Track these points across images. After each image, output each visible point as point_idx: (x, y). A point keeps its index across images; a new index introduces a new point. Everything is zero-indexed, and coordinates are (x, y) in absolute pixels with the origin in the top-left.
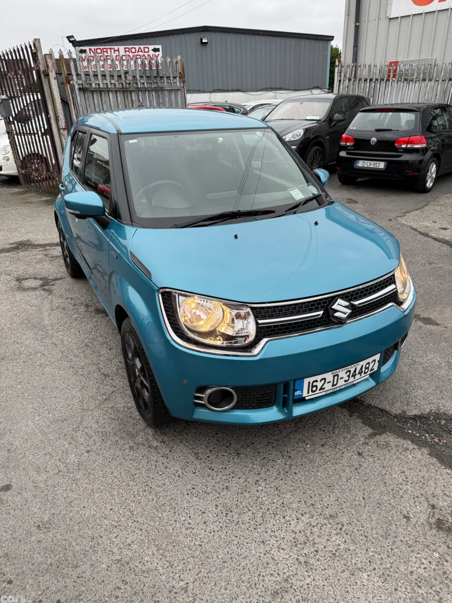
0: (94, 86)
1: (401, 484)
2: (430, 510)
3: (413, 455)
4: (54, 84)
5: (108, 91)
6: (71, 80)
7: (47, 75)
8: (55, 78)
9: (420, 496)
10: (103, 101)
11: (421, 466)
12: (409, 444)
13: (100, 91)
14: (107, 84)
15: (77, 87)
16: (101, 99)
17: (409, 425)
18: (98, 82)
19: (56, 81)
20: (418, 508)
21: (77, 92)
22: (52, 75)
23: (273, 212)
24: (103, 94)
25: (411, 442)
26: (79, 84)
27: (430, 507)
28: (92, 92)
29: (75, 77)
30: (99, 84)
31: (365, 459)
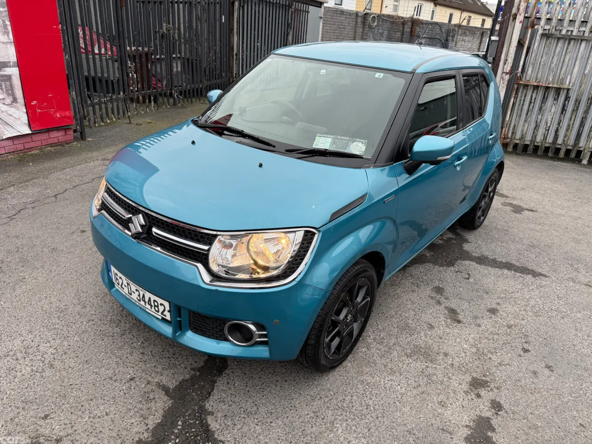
0: (564, 32)
1: (90, 413)
2: (55, 438)
3: (135, 424)
4: (518, 26)
5: (582, 40)
6: (536, 25)
7: (515, 18)
8: (521, 22)
9: (74, 429)
10: (568, 51)
11: (119, 430)
12: (154, 420)
13: (569, 39)
14: (584, 32)
15: (540, 32)
16: (567, 49)
17: (192, 422)
18: (572, 29)
19: (521, 24)
20: (57, 427)
21: (538, 38)
22: (520, 18)
23: (274, 147)
24: (572, 42)
25: (158, 423)
26: (545, 30)
27: (59, 438)
28: (559, 39)
29: (543, 22)
30: (572, 31)
31: (125, 383)
